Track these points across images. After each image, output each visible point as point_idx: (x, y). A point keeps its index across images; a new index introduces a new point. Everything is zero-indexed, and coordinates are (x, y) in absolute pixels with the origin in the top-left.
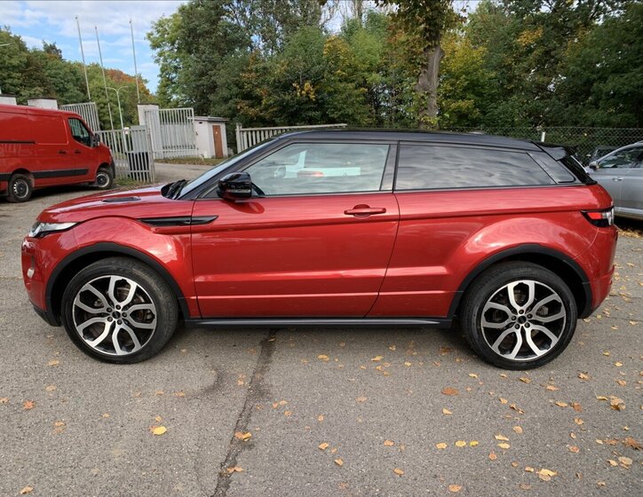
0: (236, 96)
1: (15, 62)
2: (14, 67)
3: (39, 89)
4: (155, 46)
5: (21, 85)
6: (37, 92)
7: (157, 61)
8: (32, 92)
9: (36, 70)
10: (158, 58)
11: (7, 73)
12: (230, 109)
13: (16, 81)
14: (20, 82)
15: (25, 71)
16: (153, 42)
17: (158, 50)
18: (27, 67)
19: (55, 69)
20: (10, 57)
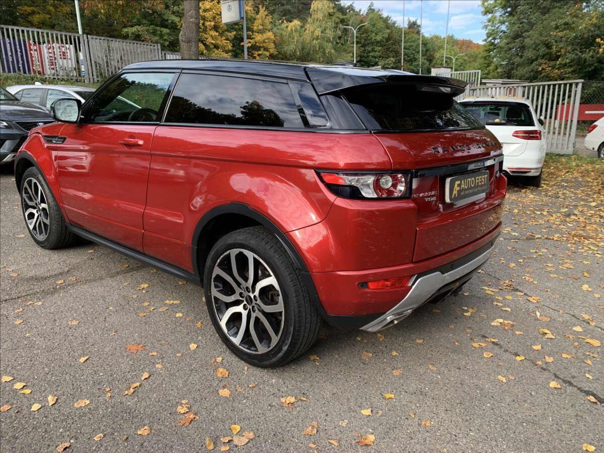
0: (543, 57)
1: (379, 38)
2: (378, 42)
3: (392, 59)
4: (486, 12)
5: (380, 57)
6: (390, 62)
7: (486, 27)
8: (386, 62)
9: (393, 44)
10: (487, 24)
11: (371, 47)
12: (533, 71)
13: (377, 54)
14: (380, 54)
15: (385, 45)
16: (486, 8)
17: (490, 16)
18: (387, 42)
19: (411, 42)
20: (376, 34)
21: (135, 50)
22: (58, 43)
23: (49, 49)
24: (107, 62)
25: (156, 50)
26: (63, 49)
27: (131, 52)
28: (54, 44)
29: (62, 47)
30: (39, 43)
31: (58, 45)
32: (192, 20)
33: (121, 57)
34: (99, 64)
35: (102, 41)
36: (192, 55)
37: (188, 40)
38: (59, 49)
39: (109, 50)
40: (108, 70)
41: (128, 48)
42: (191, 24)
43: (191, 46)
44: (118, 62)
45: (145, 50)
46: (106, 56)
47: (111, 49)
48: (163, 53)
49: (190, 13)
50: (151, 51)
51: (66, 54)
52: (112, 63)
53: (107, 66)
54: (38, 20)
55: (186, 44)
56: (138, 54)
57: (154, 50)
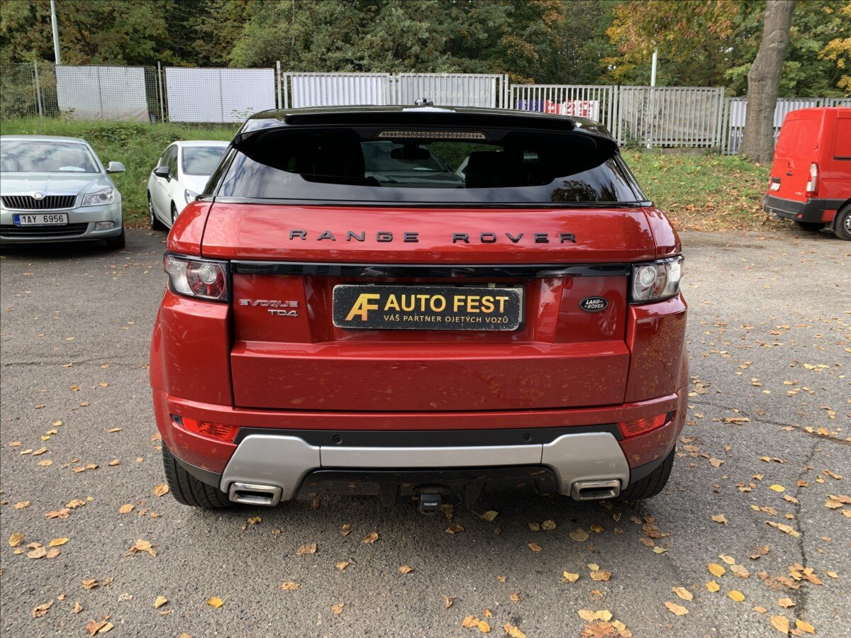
21: (683, 101)
22: (580, 99)
23: (568, 108)
24: (639, 119)
25: (716, 97)
26: (586, 107)
27: (676, 102)
28: (576, 101)
29: (585, 104)
30: (558, 102)
31: (580, 102)
32: (772, 45)
33: (661, 110)
34: (628, 122)
35: (637, 92)
36: (764, 99)
37: (760, 77)
38: (581, 106)
39: (645, 102)
40: (638, 130)
41: (673, 98)
42: (769, 52)
43: (764, 86)
44: (655, 118)
45: (699, 98)
46: (640, 111)
47: (648, 101)
48: (727, 100)
49: (771, 35)
50: (708, 98)
51: (588, 113)
52: (646, 119)
53: (639, 124)
54: (620, 73)
55: (757, 83)
56: (686, 105)
57: (713, 96)
